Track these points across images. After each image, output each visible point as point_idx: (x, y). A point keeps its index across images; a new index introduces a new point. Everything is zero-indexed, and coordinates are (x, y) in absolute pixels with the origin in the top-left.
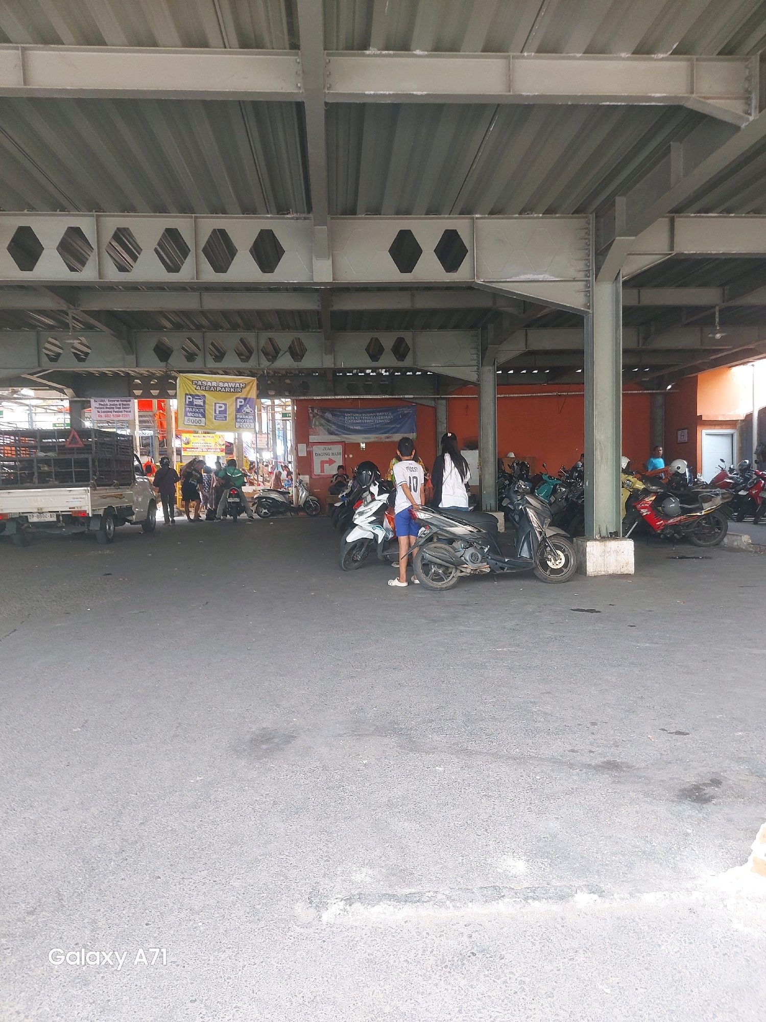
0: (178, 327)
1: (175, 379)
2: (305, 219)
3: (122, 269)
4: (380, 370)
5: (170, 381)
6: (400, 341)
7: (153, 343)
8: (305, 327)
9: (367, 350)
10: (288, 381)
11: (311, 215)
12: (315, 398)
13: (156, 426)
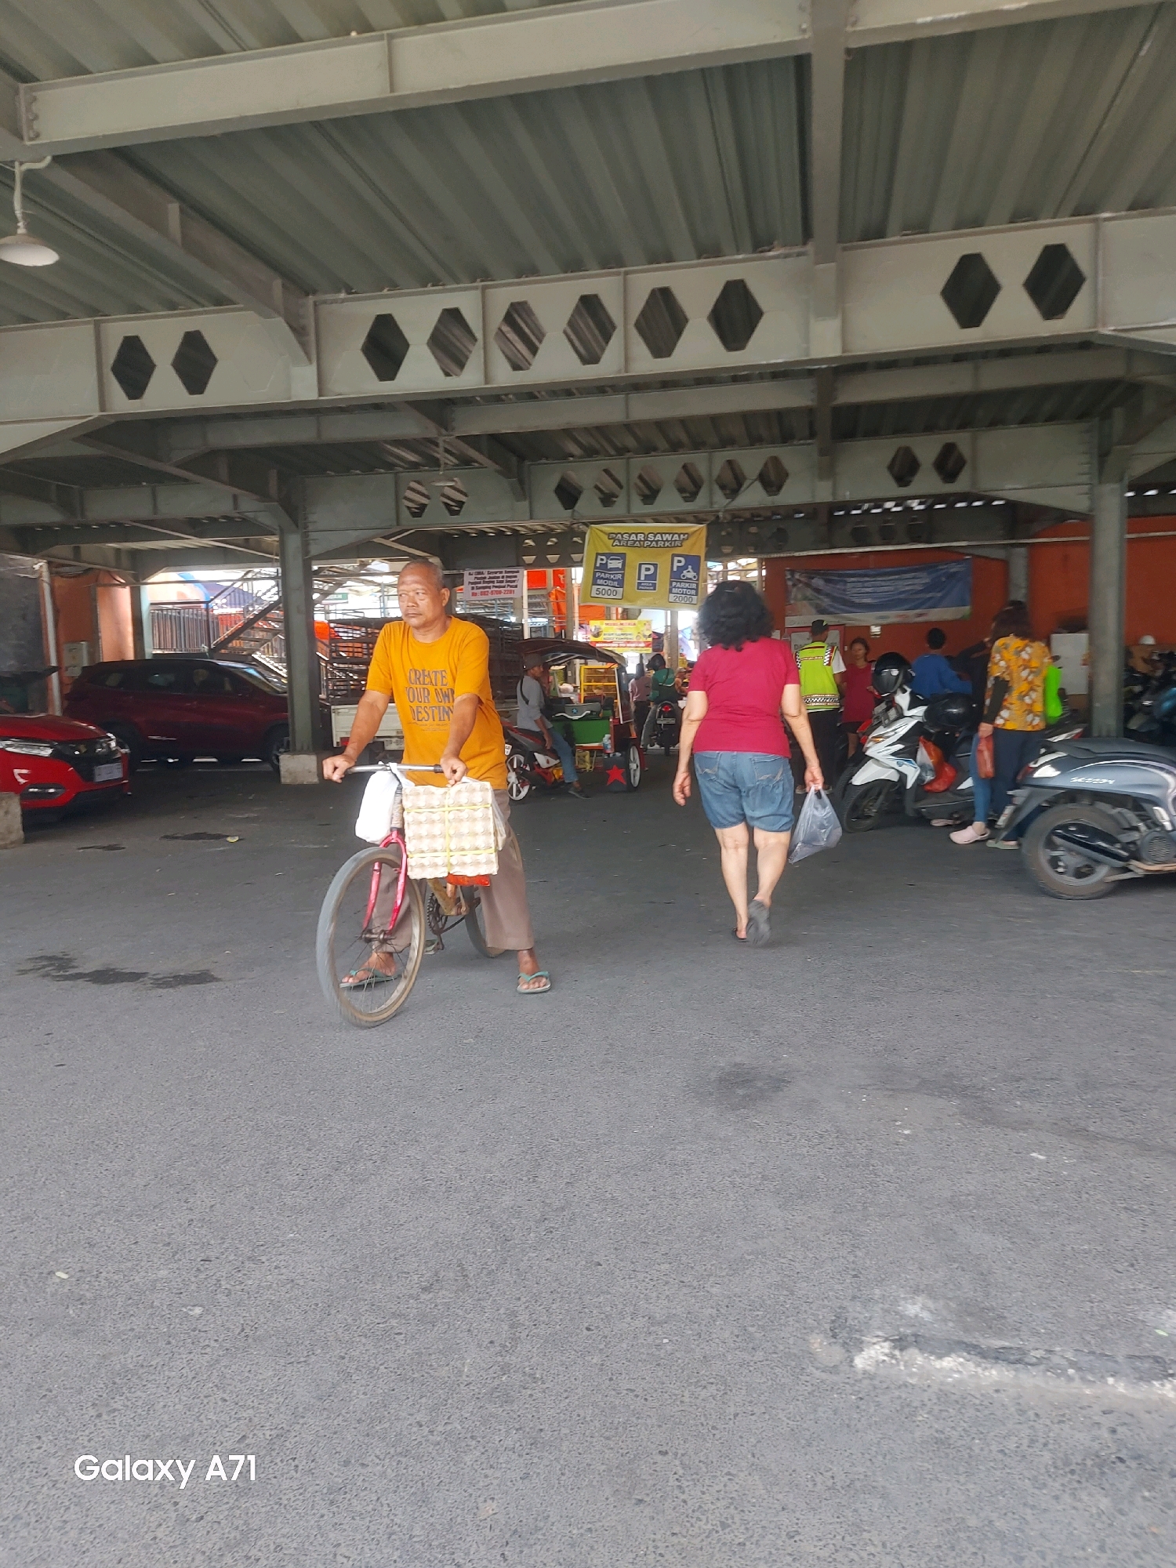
0: (590, 453)
1: (583, 535)
2: (799, 255)
3: (516, 367)
4: (910, 501)
5: (575, 539)
6: (949, 449)
7: (554, 481)
8: (786, 438)
9: (891, 468)
10: (753, 530)
11: (810, 248)
12: (797, 554)
13: (551, 610)
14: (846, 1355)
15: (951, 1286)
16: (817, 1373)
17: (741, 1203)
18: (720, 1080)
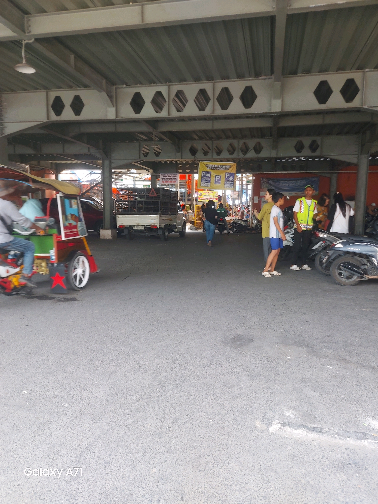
0: (201, 138)
1: (198, 164)
2: (269, 79)
3: (178, 111)
4: (301, 158)
5: (195, 165)
6: (314, 142)
7: (189, 147)
8: (263, 136)
9: (295, 147)
10: (251, 164)
11: (273, 77)
12: (265, 173)
13: (187, 187)
14: (267, 427)
15: (300, 407)
16: (257, 433)
17: (237, 378)
18: (232, 339)
